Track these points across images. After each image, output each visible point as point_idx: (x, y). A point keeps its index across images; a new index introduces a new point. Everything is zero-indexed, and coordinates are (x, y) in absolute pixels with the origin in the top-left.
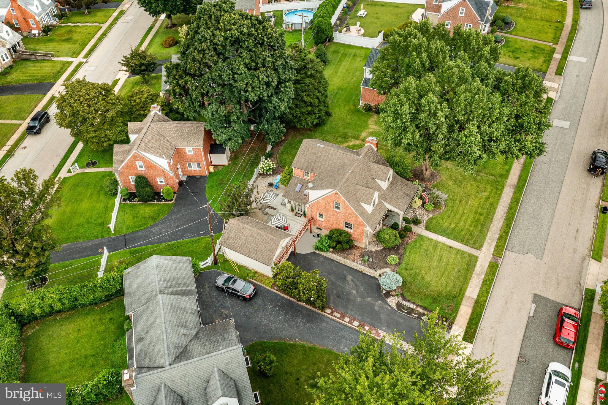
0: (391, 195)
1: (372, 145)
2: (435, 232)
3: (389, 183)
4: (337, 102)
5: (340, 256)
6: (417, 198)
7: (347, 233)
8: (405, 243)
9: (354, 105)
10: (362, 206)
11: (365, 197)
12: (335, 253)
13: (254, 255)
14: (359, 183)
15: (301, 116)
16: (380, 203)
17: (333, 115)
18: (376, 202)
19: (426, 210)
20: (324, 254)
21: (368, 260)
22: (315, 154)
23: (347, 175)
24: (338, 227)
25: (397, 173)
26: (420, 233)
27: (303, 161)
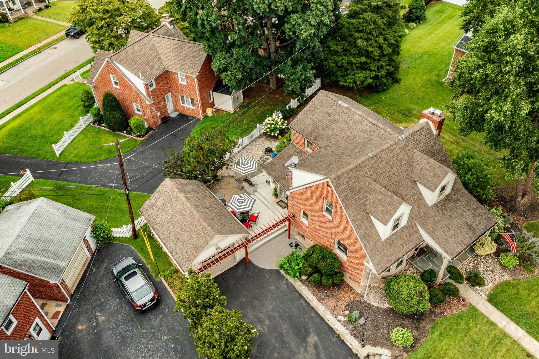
0: (437, 218)
1: (430, 123)
2: (505, 312)
3: (442, 197)
4: (415, 68)
5: (313, 293)
6: (490, 239)
7: (336, 258)
8: (438, 311)
9: (438, 76)
10: (371, 222)
11: (380, 208)
12: (307, 286)
13: (172, 245)
14: (381, 179)
15: (349, 67)
16: (410, 226)
17: (402, 83)
18: (403, 223)
19: (501, 264)
20: (291, 280)
21: (357, 320)
22: (329, 115)
23: (363, 159)
24: (326, 244)
25: (466, 185)
26: (474, 303)
27: (308, 121)
